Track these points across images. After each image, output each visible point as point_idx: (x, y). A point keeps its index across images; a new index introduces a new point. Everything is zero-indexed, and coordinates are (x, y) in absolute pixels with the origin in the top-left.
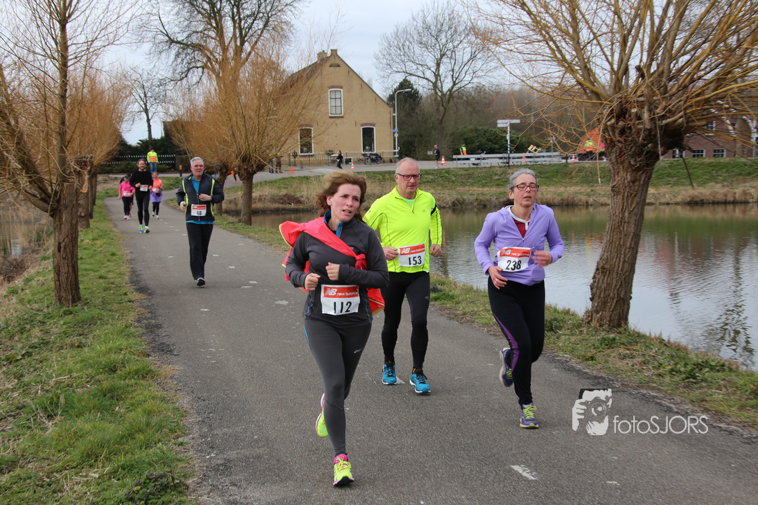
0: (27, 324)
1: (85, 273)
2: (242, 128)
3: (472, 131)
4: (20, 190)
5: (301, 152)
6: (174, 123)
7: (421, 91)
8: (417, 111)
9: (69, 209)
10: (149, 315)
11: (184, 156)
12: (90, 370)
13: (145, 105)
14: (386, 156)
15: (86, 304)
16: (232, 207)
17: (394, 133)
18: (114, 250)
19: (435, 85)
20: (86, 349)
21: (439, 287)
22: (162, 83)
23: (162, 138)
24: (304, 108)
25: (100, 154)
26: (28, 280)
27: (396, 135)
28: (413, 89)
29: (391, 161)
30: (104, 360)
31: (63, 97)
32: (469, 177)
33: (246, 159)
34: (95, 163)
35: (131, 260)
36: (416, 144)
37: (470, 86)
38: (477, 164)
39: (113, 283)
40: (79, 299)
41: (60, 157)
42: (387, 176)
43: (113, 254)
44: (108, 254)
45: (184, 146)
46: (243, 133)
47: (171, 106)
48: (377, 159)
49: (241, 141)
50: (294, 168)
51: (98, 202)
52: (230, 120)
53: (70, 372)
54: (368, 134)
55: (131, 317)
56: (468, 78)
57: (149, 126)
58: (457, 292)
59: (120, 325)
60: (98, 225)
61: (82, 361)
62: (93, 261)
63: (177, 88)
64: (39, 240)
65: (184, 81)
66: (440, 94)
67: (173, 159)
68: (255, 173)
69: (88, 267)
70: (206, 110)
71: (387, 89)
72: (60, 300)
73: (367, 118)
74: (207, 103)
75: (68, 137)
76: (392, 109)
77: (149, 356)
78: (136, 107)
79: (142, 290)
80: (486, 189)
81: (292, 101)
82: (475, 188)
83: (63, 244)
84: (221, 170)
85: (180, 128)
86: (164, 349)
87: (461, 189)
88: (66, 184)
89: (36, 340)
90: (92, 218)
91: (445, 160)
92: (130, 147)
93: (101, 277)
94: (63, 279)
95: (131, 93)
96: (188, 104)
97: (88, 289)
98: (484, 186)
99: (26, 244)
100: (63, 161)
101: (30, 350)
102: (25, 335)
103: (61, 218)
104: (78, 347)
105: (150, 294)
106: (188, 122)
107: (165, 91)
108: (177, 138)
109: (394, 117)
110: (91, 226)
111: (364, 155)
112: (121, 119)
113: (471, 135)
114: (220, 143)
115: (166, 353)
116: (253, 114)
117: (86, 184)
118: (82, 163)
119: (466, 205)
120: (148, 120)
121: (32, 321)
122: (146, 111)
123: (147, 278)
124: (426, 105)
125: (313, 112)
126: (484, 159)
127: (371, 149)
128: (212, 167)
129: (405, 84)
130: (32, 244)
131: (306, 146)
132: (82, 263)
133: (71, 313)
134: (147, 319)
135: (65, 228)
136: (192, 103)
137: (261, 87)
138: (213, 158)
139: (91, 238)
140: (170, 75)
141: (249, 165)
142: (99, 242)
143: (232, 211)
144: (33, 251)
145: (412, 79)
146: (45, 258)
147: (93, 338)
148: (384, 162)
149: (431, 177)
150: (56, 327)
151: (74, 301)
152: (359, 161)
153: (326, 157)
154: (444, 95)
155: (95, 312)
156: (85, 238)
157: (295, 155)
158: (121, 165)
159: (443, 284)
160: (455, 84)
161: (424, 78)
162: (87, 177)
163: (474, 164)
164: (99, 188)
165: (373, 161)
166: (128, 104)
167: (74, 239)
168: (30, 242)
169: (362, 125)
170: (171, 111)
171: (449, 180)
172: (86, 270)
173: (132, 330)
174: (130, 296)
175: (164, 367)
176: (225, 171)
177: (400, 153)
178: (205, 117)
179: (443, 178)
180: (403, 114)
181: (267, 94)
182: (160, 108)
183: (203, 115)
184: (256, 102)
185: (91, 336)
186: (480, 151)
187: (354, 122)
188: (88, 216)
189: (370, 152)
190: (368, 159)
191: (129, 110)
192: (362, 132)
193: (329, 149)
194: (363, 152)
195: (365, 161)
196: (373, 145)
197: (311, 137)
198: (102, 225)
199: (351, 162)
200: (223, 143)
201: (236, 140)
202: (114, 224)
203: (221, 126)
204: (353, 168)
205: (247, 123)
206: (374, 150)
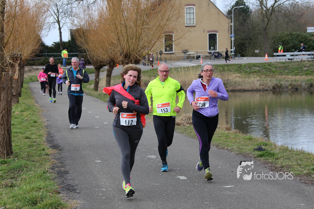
1: (15, 135)
2: (125, 34)
3: (288, 35)
5: (166, 51)
6: (77, 30)
7: (251, 7)
8: (248, 21)
9: (6, 90)
10: (60, 165)
11: (84, 54)
12: (19, 203)
13: (58, 17)
15: (16, 157)
17: (231, 37)
18: (36, 119)
19: (261, 3)
20: (16, 188)
21: (264, 147)
23: (69, 41)
24: (168, 20)
25: (27, 52)
27: (233, 39)
28: (245, 5)
30: (28, 196)
31: (2, 13)
32: (285, 68)
33: (127, 56)
34: (23, 58)
35: (47, 126)
36: (247, 45)
38: (291, 59)
39: (35, 142)
40: (12, 153)
42: (226, 68)
43: (35, 122)
44: (31, 122)
45: (85, 47)
46: (126, 38)
47: (76, 19)
48: (218, 56)
49: (124, 44)
50: (160, 62)
51: (24, 85)
52: (117, 29)
54: (213, 38)
55: (47, 166)
57: (60, 33)
58: (276, 151)
59: (40, 171)
60: (25, 101)
61: (13, 197)
62: (21, 127)
63: (80, 6)
66: (265, 9)
67: (77, 55)
69: (18, 130)
70: (100, 21)
71: (227, 6)
73: (212, 27)
74: (101, 16)
75: (6, 41)
76: (230, 20)
77: (59, 193)
78: (51, 19)
79: (55, 147)
80: (298, 77)
81: (160, 15)
82: (290, 76)
84: (109, 64)
85: (81, 34)
86: (70, 189)
87: (279, 77)
88: (3, 73)
90: (20, 96)
91: (268, 56)
92: (47, 47)
93: (27, 138)
94: (1, 139)
95: (48, 10)
96: (87, 17)
97: (18, 146)
98: (296, 75)
100: (2, 57)
104: (11, 186)
105: (60, 150)
106: (87, 30)
107: (71, 8)
108: (80, 41)
109: (231, 26)
110: (20, 102)
111: (210, 53)
112: (41, 28)
113: (287, 38)
114: (109, 45)
115: (71, 191)
116: (132, 24)
117: (17, 73)
118: (15, 58)
119: (283, 88)
120: (60, 29)
122: (59, 22)
123: (59, 138)
124: (255, 17)
125: (174, 23)
126: (296, 55)
127: (214, 49)
128: (103, 62)
129: (239, 2)
131: (169, 47)
132: (13, 128)
133: (6, 163)
134: (58, 167)
135: (3, 104)
136: (90, 17)
137: (138, 5)
138: (104, 55)
139: (20, 110)
141: (129, 60)
142: (25, 113)
147: (21, 180)
149: (257, 68)
151: (8, 154)
152: (206, 57)
153: (183, 55)
154: (268, 10)
155: (23, 162)
156: (16, 110)
157: (161, 53)
158: (40, 60)
159: (266, 145)
162: (17, 68)
163: (289, 59)
164: (26, 76)
165: (216, 57)
166: (46, 18)
167: (8, 111)
169: (208, 32)
170: (76, 22)
171: (270, 71)
172: (16, 133)
173: (48, 175)
174: (47, 151)
175: (70, 201)
176: (112, 64)
177: (235, 51)
178: (99, 27)
179: (267, 69)
180: (238, 23)
181: (142, 11)
182: (68, 20)
183: (97, 25)
184: (134, 16)
185: (19, 179)
186: (293, 50)
187: (203, 30)
188: (18, 95)
189: (214, 51)
190: (212, 56)
191: (47, 21)
192: (208, 37)
193: (185, 49)
194: (209, 51)
195: (210, 57)
196: (216, 45)
197: (172, 40)
198: (28, 101)
199: (200, 58)
200: (111, 44)
201: (120, 43)
202: (36, 100)
203: (110, 33)
204: (201, 62)
205: (128, 31)
206: (217, 49)
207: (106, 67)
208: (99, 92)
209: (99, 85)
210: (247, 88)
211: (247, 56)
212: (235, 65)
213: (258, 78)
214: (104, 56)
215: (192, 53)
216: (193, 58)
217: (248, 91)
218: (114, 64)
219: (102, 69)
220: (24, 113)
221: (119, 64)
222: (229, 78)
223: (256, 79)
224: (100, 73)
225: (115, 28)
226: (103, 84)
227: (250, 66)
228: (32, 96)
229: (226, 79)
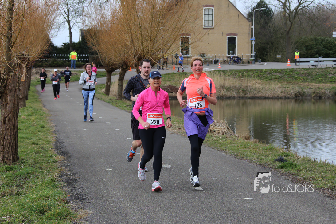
1: (22, 140)
2: (139, 36)
3: (312, 40)
6: (89, 31)
7: (273, 9)
8: (270, 24)
9: (13, 93)
10: (68, 172)
11: (95, 56)
12: (25, 212)
13: (68, 17)
14: (245, 59)
15: (22, 163)
17: (252, 41)
18: (44, 124)
19: (284, 5)
20: (22, 197)
21: (285, 158)
23: (79, 42)
24: (185, 21)
25: (35, 53)
27: (253, 43)
28: (267, 7)
29: (249, 62)
30: (35, 205)
31: (11, 10)
32: (308, 75)
34: (31, 59)
35: (55, 131)
36: (268, 50)
37: (312, 5)
38: (315, 66)
39: (42, 148)
40: (18, 159)
41: (7, 54)
42: (245, 74)
43: (43, 127)
44: (39, 126)
45: (96, 48)
46: (140, 40)
47: (87, 19)
48: (238, 60)
49: (138, 46)
51: (32, 88)
52: (131, 30)
53: (10, 213)
54: (232, 41)
55: (55, 173)
57: (71, 33)
58: (299, 162)
59: (48, 179)
60: (32, 105)
61: (19, 205)
62: (28, 132)
63: (91, 5)
66: (288, 11)
67: (87, 57)
69: (24, 136)
70: (112, 21)
71: (248, 7)
72: (4, 160)
73: (231, 30)
74: (114, 16)
75: (13, 39)
76: (250, 23)
77: (68, 202)
78: (61, 19)
79: (63, 154)
80: (322, 84)
81: (176, 16)
82: (313, 84)
83: (8, 118)
84: (122, 67)
85: (93, 34)
86: (80, 198)
87: (302, 84)
88: (11, 74)
90: (27, 99)
91: (291, 62)
92: (56, 48)
93: (34, 143)
94: (6, 144)
95: (58, 8)
96: (99, 17)
97: (24, 152)
98: (320, 82)
100: (9, 57)
103: (6, 99)
104: (16, 194)
105: (69, 157)
106: (98, 30)
107: (83, 7)
108: (91, 42)
109: (252, 29)
110: (27, 105)
111: (228, 57)
112: (50, 28)
113: (311, 43)
114: (122, 46)
115: (81, 201)
116: (147, 25)
117: (24, 75)
118: (22, 58)
119: (306, 96)
120: (70, 29)
122: (69, 22)
123: (67, 145)
124: (277, 20)
125: (192, 25)
126: (321, 61)
127: (234, 53)
128: (116, 64)
129: (261, 4)
131: (185, 50)
132: (20, 133)
133: (12, 169)
134: (66, 175)
135: (9, 107)
136: (102, 17)
137: (154, 5)
138: (117, 57)
139: (27, 114)
142: (32, 118)
147: (28, 188)
148: (243, 63)
149: (279, 75)
150: (1, 179)
151: (14, 161)
152: (224, 62)
154: (291, 12)
155: (30, 169)
156: (23, 114)
157: (177, 57)
158: (49, 61)
159: (288, 156)
160: (300, 4)
162: (25, 70)
163: (312, 65)
164: (33, 78)
165: (235, 62)
166: (55, 17)
167: (15, 115)
169: (228, 35)
170: (87, 22)
171: (293, 77)
172: (23, 138)
173: (56, 183)
174: (55, 158)
175: (79, 211)
176: (125, 67)
177: (256, 56)
178: (112, 27)
179: (288, 75)
180: (259, 26)
181: (158, 11)
182: (78, 20)
183: (110, 25)
184: (149, 16)
185: (26, 187)
186: (317, 56)
187: (221, 33)
188: (25, 98)
189: (233, 55)
190: (231, 60)
191: (56, 20)
192: (227, 40)
193: (203, 53)
194: (227, 55)
195: (229, 61)
196: (235, 50)
197: (189, 43)
198: (35, 105)
199: (218, 62)
200: (124, 46)
201: (134, 45)
202: (44, 104)
203: (123, 34)
204: (219, 66)
205: (142, 32)
206: (236, 54)
207: (119, 71)
208: (110, 96)
209: (111, 89)
210: (267, 95)
211: (268, 61)
212: (255, 70)
213: (280, 85)
214: (116, 59)
215: (209, 57)
216: (211, 62)
217: (268, 98)
218: (127, 67)
219: (113, 73)
220: (30, 117)
221: (133, 67)
222: (249, 84)
223: (277, 86)
224: (112, 77)
225: (129, 29)
226: (114, 88)
227: (271, 72)
228: (39, 100)
229: (245, 85)
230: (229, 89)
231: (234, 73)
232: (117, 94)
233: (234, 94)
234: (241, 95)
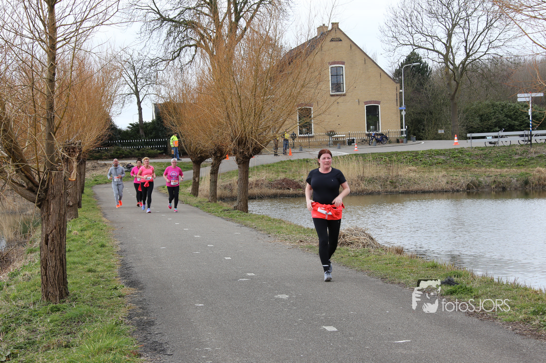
0: (12, 322)
1: (73, 266)
2: (237, 109)
3: (488, 106)
4: (6, 180)
5: (300, 134)
6: (166, 105)
7: (430, 64)
8: (427, 86)
9: (57, 199)
10: (140, 311)
13: (136, 86)
14: (392, 136)
15: (74, 300)
16: (227, 193)
17: (401, 111)
18: (104, 242)
19: (446, 57)
20: (74, 349)
21: (455, 279)
22: (153, 63)
23: (153, 121)
24: (303, 86)
25: (89, 139)
26: (14, 275)
27: (404, 113)
28: (421, 62)
29: (398, 141)
31: (51, 81)
32: (485, 157)
33: (241, 142)
34: (84, 149)
35: (121, 251)
36: (425, 123)
37: (485, 57)
38: (494, 143)
39: (102, 277)
40: (67, 294)
41: (48, 144)
42: (394, 158)
43: (103, 246)
44: (97, 245)
46: (239, 114)
47: (163, 88)
48: (382, 139)
49: (237, 123)
50: (293, 150)
51: (86, 190)
52: (225, 101)
54: (372, 112)
55: (122, 313)
56: (483, 49)
57: (140, 109)
58: (476, 285)
59: (110, 322)
60: (87, 214)
61: (70, 362)
62: (81, 254)
63: (169, 67)
64: (25, 232)
65: (176, 60)
66: (451, 67)
67: (165, 143)
68: (251, 156)
69: (76, 260)
70: (199, 91)
72: (47, 296)
73: (371, 96)
74: (201, 83)
75: (56, 123)
76: (398, 85)
77: (140, 356)
78: (126, 89)
79: (132, 284)
80: (506, 169)
81: (290, 79)
82: (493, 169)
83: (51, 236)
84: (215, 154)
85: (171, 110)
86: (157, 349)
87: (478, 170)
88: (54, 173)
89: (22, 340)
90: (80, 207)
91: (458, 139)
92: (120, 131)
93: (90, 271)
94: (50, 273)
95: (121, 75)
96: (180, 85)
97: (77, 283)
98: (502, 167)
99: (11, 236)
100: (51, 148)
101: (16, 351)
102: (10, 335)
103: (48, 209)
104: (66, 346)
105: (142, 288)
106: (180, 104)
107: (156, 71)
108: (169, 121)
109: (401, 93)
110: (79, 216)
111: (368, 135)
112: (111, 102)
113: (487, 111)
114: (214, 126)
115: (159, 353)
116: (249, 94)
117: (75, 171)
118: (70, 150)
119: (483, 188)
120: (139, 103)
121: (18, 319)
122: (137, 93)
123: (139, 271)
124: (436, 80)
125: (313, 91)
126: (502, 137)
127: (376, 129)
128: (206, 151)
129: (412, 58)
130: (18, 236)
131: (306, 127)
132: (70, 256)
133: (59, 310)
134: (138, 315)
135: (53, 219)
136: (184, 84)
137: (258, 64)
138: (207, 141)
139: (80, 228)
140: (161, 55)
141: (246, 148)
142: (88, 233)
143: (227, 197)
144: (19, 244)
145: (421, 52)
146: (31, 251)
147: (82, 337)
148: (390, 142)
149: (442, 158)
150: (43, 325)
151: (61, 297)
152: (363, 142)
153: (327, 138)
154: (456, 68)
155: (84, 308)
156: (73, 228)
157: (294, 137)
158: (110, 150)
159: (459, 276)
160: (468, 55)
161: (434, 50)
162: (75, 164)
163: (490, 143)
164: (88, 175)
165: (378, 141)
166: (118, 87)
167: (62, 230)
168: (15, 234)
169: (366, 103)
170: (163, 93)
171: (463, 161)
172: (74, 263)
173: (123, 327)
174: (121, 291)
176: (219, 155)
177: (408, 132)
178: (198, 98)
179: (456, 158)
180: (410, 89)
181: (264, 73)
182: (151, 90)
183: (196, 96)
184: (252, 81)
185: (79, 335)
186: (497, 129)
187: (357, 100)
188: (77, 205)
189: (375, 132)
190: (372, 139)
191: (119, 92)
192: (366, 111)
193: (331, 130)
194: (367, 132)
195: (370, 141)
196: (378, 124)
197: (311, 117)
198: (91, 215)
199: (354, 142)
200: (217, 125)
201: (231, 122)
202: (104, 213)
203: (216, 107)
204: (356, 149)
205: (242, 104)
206: (379, 129)
207: (210, 160)
208: (199, 198)
209: (200, 188)
210: (426, 188)
211: (427, 139)
212: (408, 152)
213: (444, 173)
214: (206, 143)
215: (341, 135)
216: (343, 143)
217: (429, 192)
218: (222, 155)
219: (203, 163)
220: (85, 233)
221: (230, 155)
222: (400, 173)
223: (441, 174)
224: (202, 169)
225: (223, 100)
226: (205, 185)
227: (431, 154)
228: (98, 207)
229: (395, 174)
230: (371, 181)
231: (378, 157)
232: (209, 194)
233: (378, 188)
234: (389, 188)
